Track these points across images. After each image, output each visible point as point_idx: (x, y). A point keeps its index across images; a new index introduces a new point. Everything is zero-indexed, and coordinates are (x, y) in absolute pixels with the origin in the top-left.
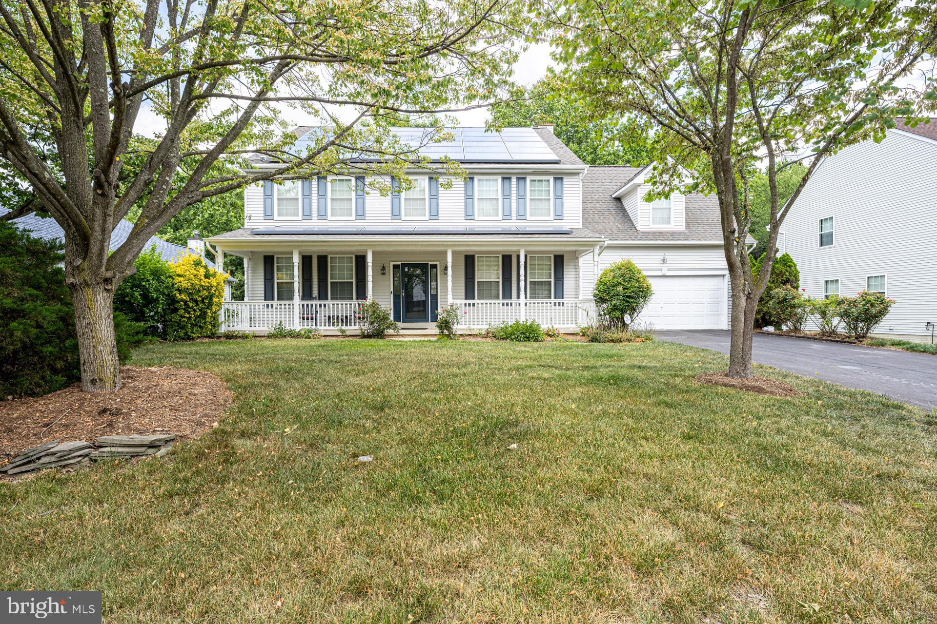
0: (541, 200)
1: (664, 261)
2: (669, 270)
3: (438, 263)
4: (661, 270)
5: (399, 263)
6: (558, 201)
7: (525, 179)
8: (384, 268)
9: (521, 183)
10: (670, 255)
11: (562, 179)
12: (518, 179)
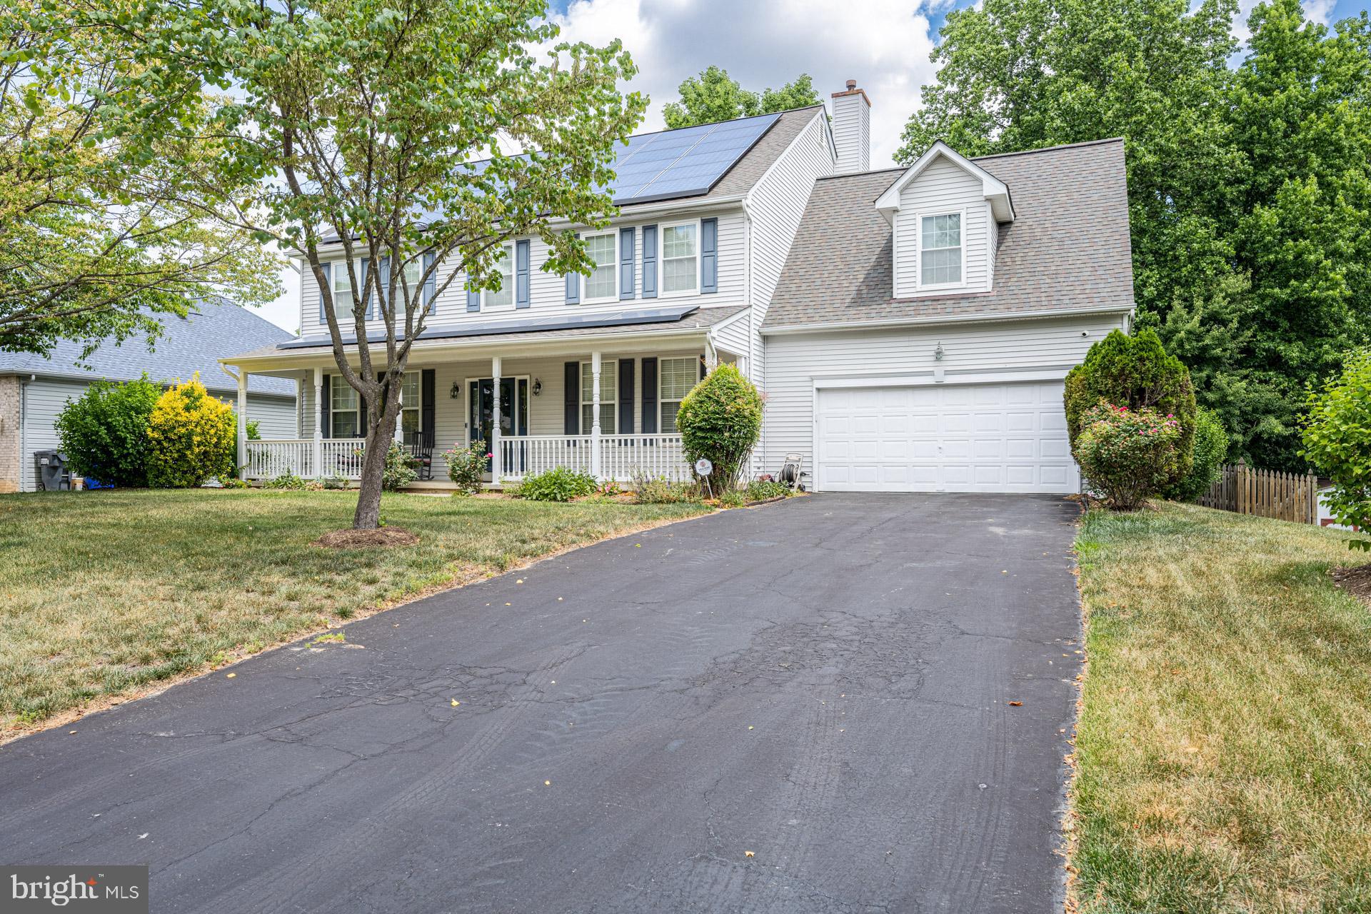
0: (681, 260)
1: (939, 356)
2: (947, 373)
3: (527, 377)
4: (931, 373)
5: (476, 380)
6: (709, 260)
7: (654, 228)
8: (456, 388)
9: (650, 234)
10: (949, 343)
11: (714, 221)
12: (645, 229)
